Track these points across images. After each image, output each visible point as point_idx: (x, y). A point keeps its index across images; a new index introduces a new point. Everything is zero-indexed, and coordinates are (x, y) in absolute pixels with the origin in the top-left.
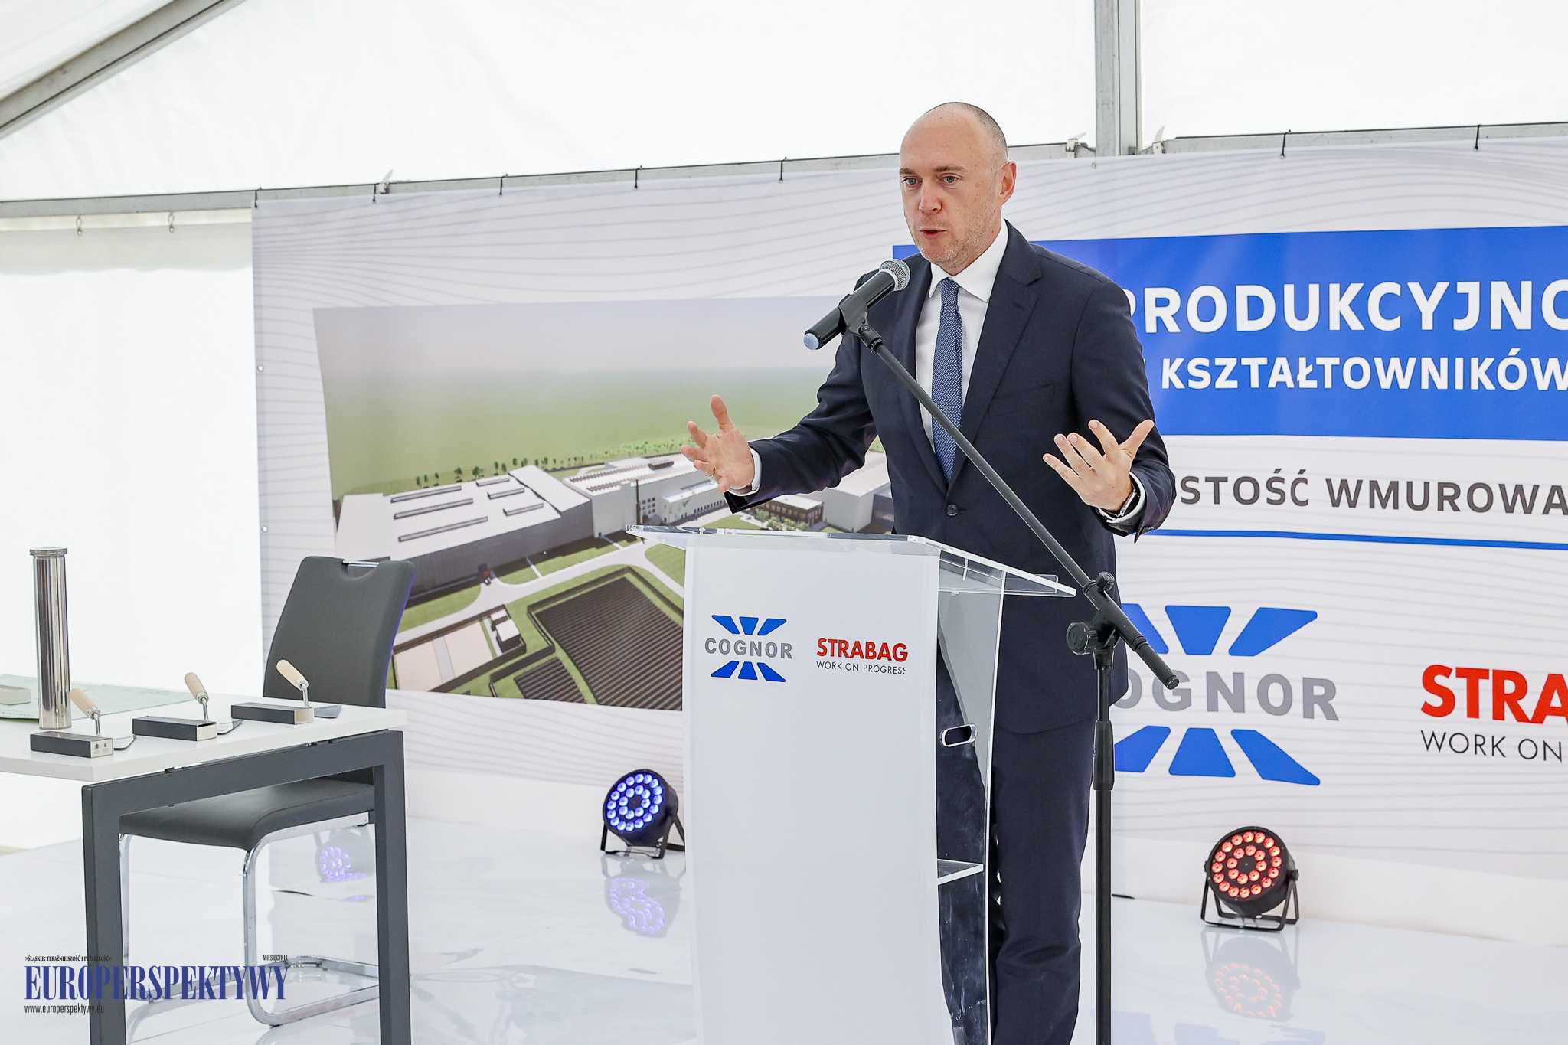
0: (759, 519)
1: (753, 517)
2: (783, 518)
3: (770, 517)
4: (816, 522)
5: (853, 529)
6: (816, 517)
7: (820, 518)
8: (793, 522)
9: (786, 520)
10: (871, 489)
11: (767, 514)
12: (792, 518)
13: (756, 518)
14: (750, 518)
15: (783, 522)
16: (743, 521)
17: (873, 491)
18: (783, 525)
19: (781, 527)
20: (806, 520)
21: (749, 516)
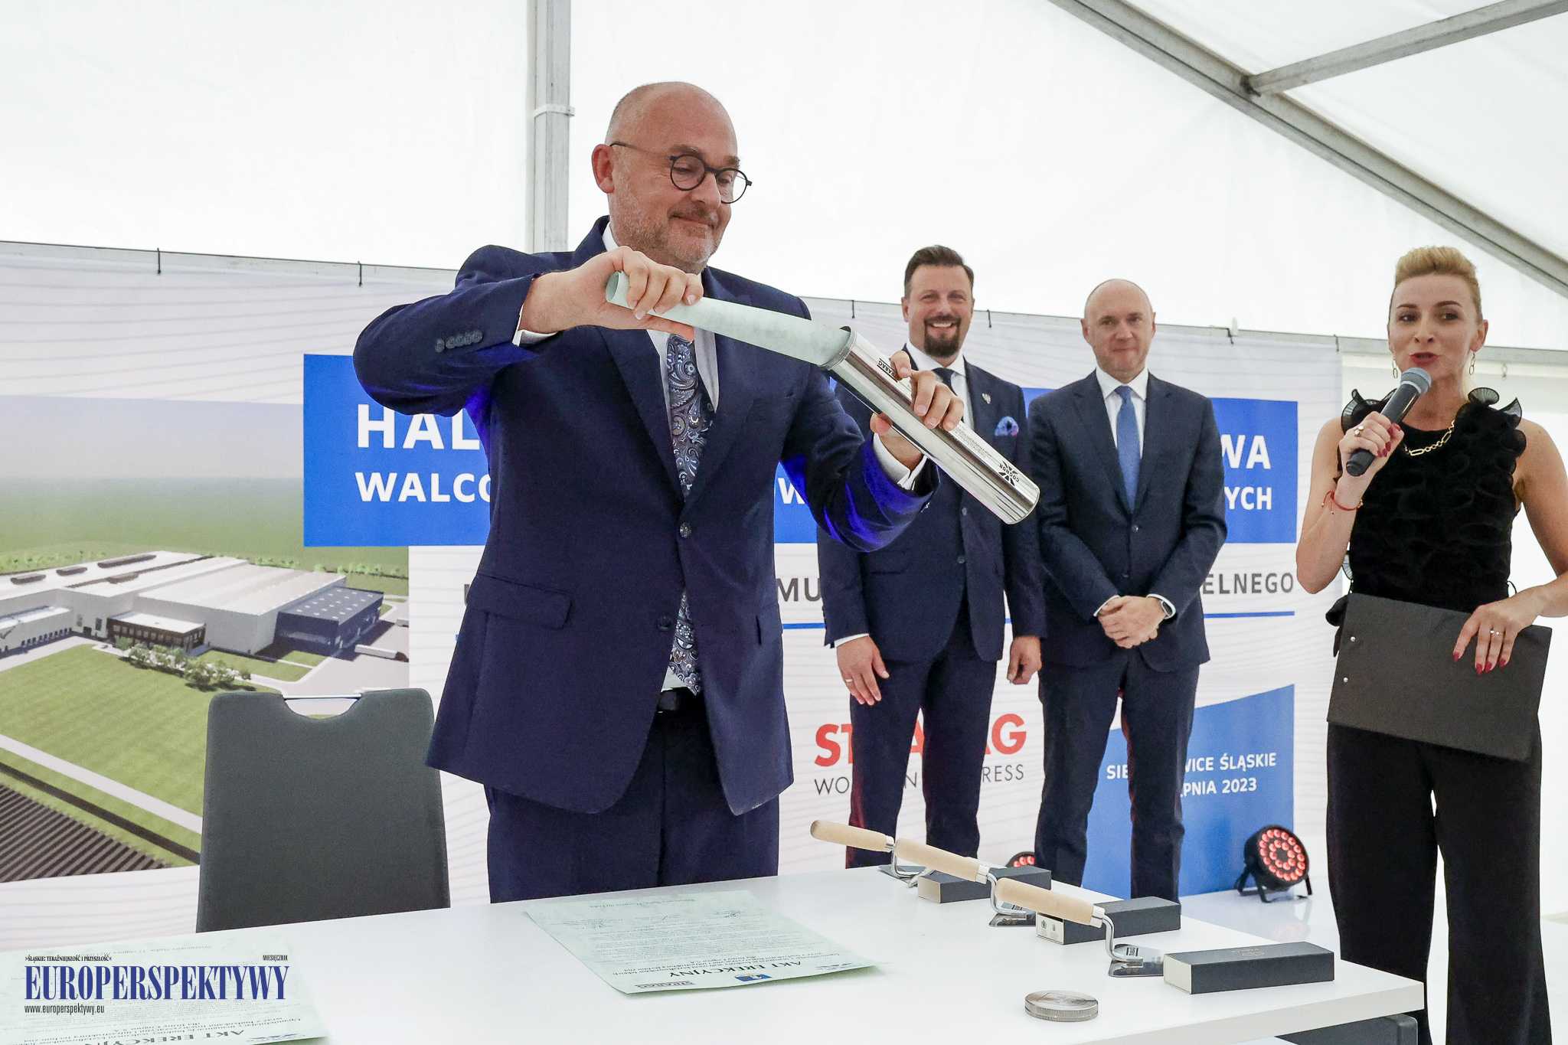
0: (119, 648)
1: (110, 646)
2: (151, 644)
3: (133, 644)
4: (195, 646)
5: (249, 651)
6: (196, 641)
7: (201, 642)
8: (164, 648)
9: (155, 646)
10: (274, 607)
11: (129, 640)
12: (164, 643)
13: (114, 647)
14: (106, 647)
15: (151, 649)
16: (95, 651)
17: (278, 609)
18: (150, 652)
19: (149, 654)
20: (182, 646)
21: (105, 644)
